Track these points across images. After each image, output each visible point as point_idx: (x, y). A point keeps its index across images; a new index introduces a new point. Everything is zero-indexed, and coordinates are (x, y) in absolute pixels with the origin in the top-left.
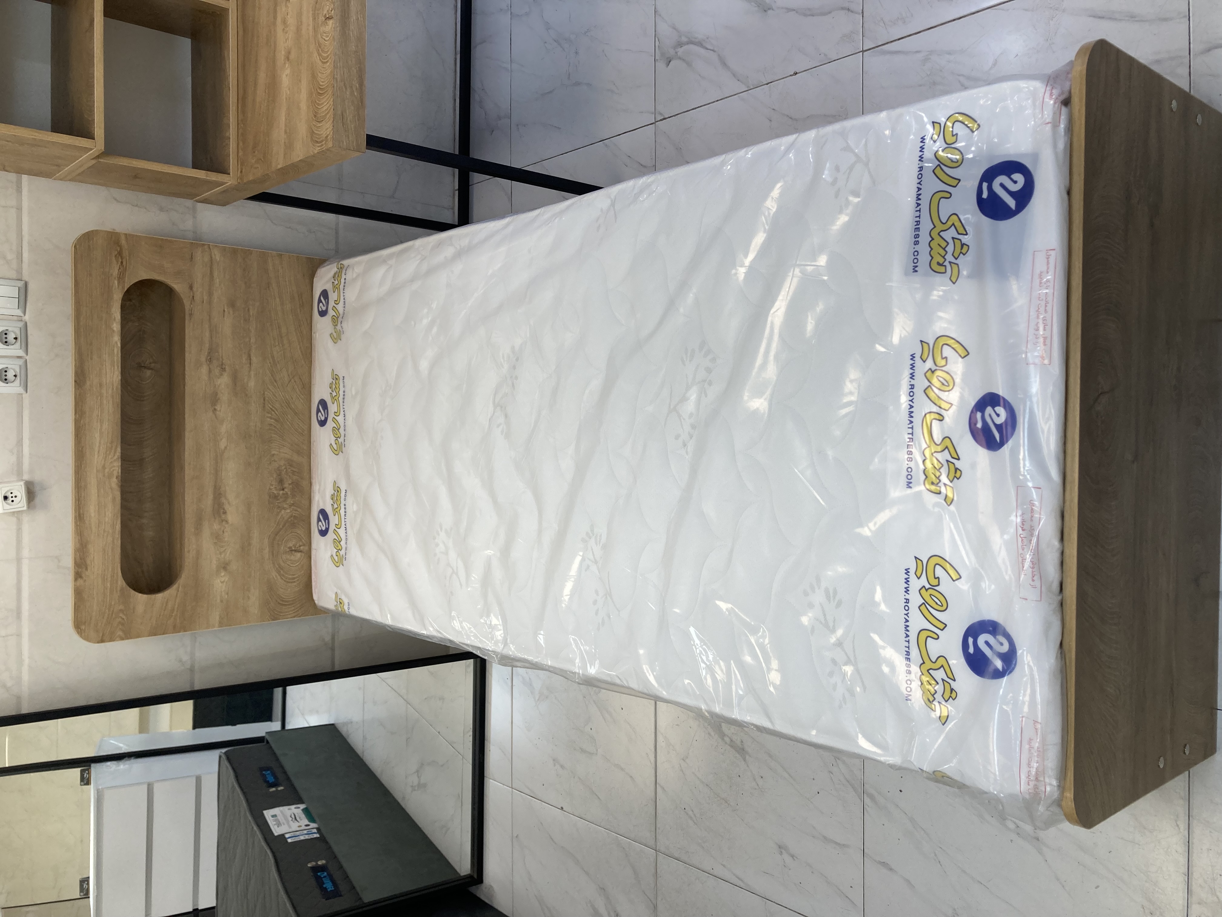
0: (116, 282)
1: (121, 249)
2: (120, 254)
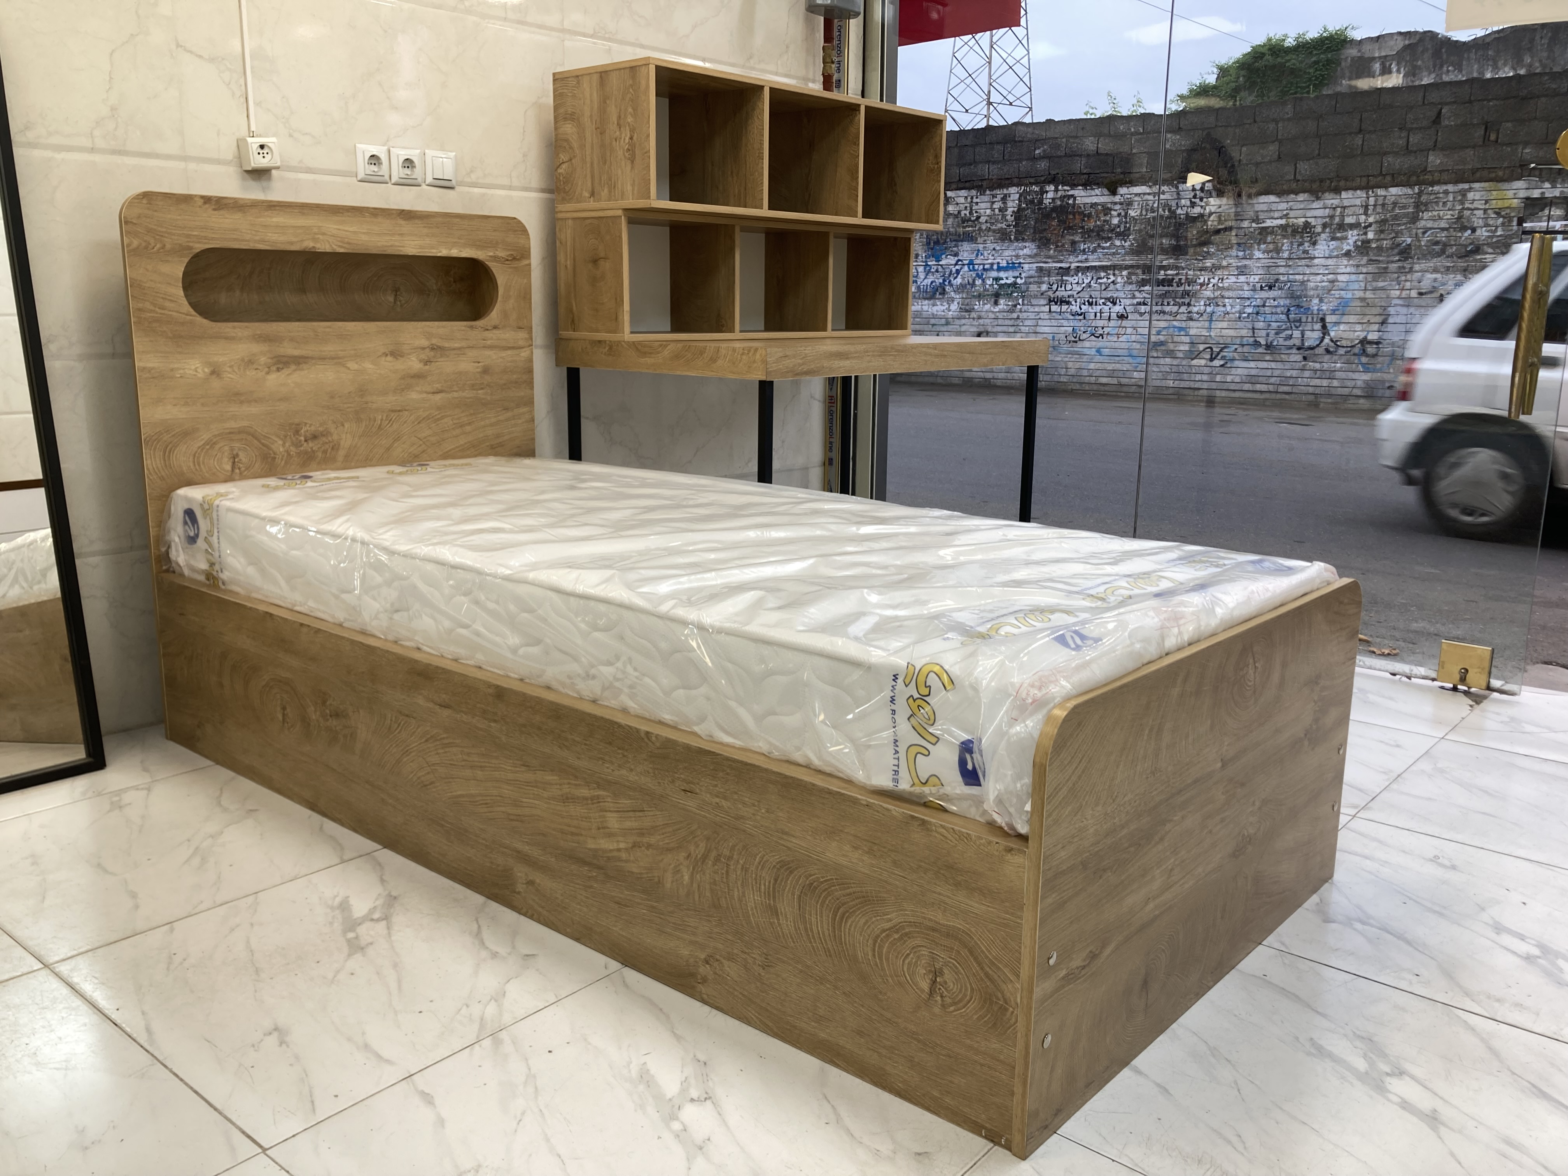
0: (491, 254)
1: (518, 260)
2: (514, 259)
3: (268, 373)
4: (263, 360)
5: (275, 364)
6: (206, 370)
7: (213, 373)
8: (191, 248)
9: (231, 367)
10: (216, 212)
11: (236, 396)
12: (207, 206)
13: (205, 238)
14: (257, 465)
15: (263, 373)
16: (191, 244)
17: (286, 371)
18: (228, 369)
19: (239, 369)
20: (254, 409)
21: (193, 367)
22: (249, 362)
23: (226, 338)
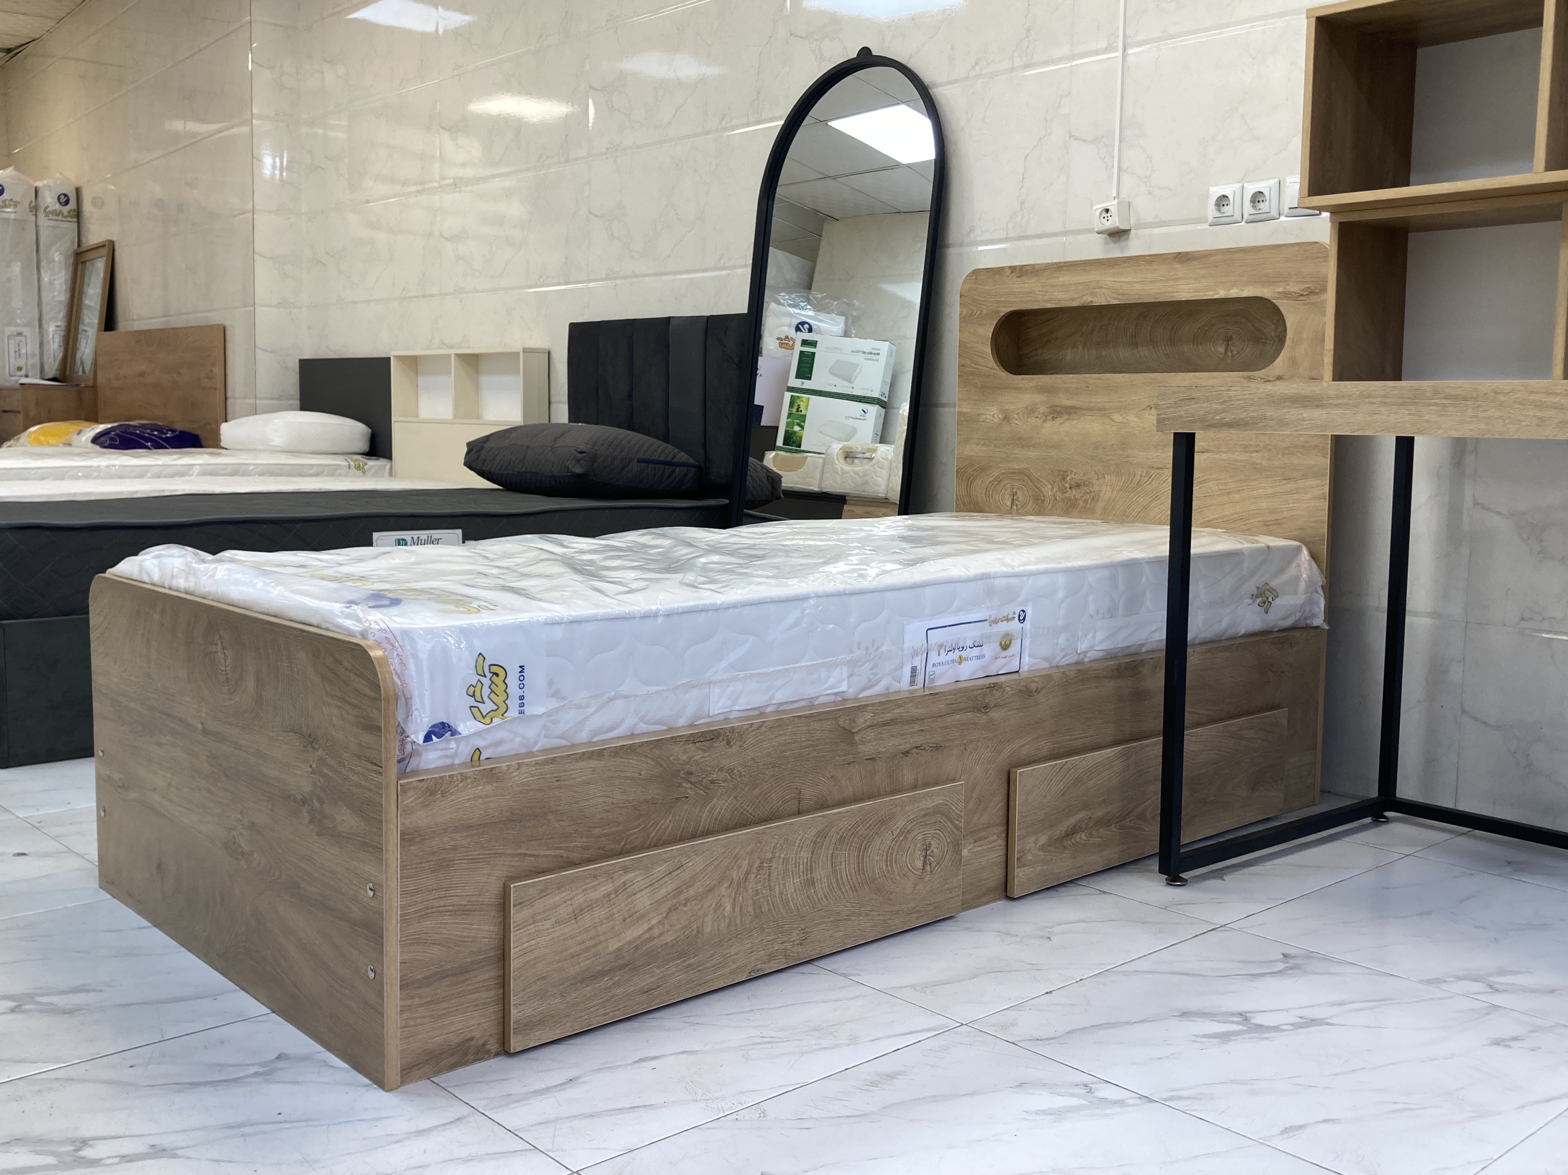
0: (1281, 290)
1: (1316, 293)
2: (1312, 293)
3: (1045, 421)
4: (1042, 409)
5: (1051, 413)
6: (1000, 416)
7: (1005, 419)
8: (998, 312)
9: (1018, 414)
10: (1018, 279)
11: (1020, 441)
12: (1013, 274)
13: (1009, 302)
14: (1029, 505)
15: (1041, 421)
16: (998, 309)
17: (1059, 420)
18: (1016, 416)
19: (1023, 416)
20: (1032, 454)
21: (992, 413)
22: (1031, 411)
23: (1016, 389)
